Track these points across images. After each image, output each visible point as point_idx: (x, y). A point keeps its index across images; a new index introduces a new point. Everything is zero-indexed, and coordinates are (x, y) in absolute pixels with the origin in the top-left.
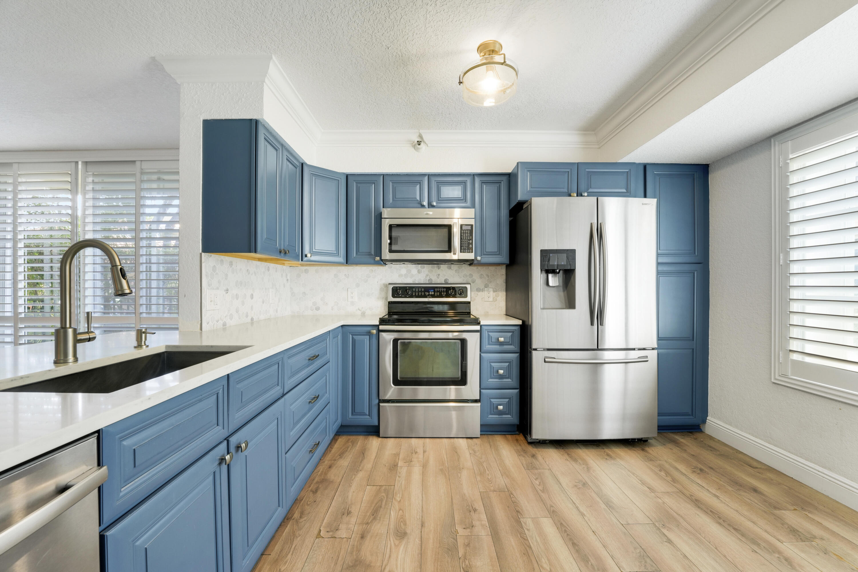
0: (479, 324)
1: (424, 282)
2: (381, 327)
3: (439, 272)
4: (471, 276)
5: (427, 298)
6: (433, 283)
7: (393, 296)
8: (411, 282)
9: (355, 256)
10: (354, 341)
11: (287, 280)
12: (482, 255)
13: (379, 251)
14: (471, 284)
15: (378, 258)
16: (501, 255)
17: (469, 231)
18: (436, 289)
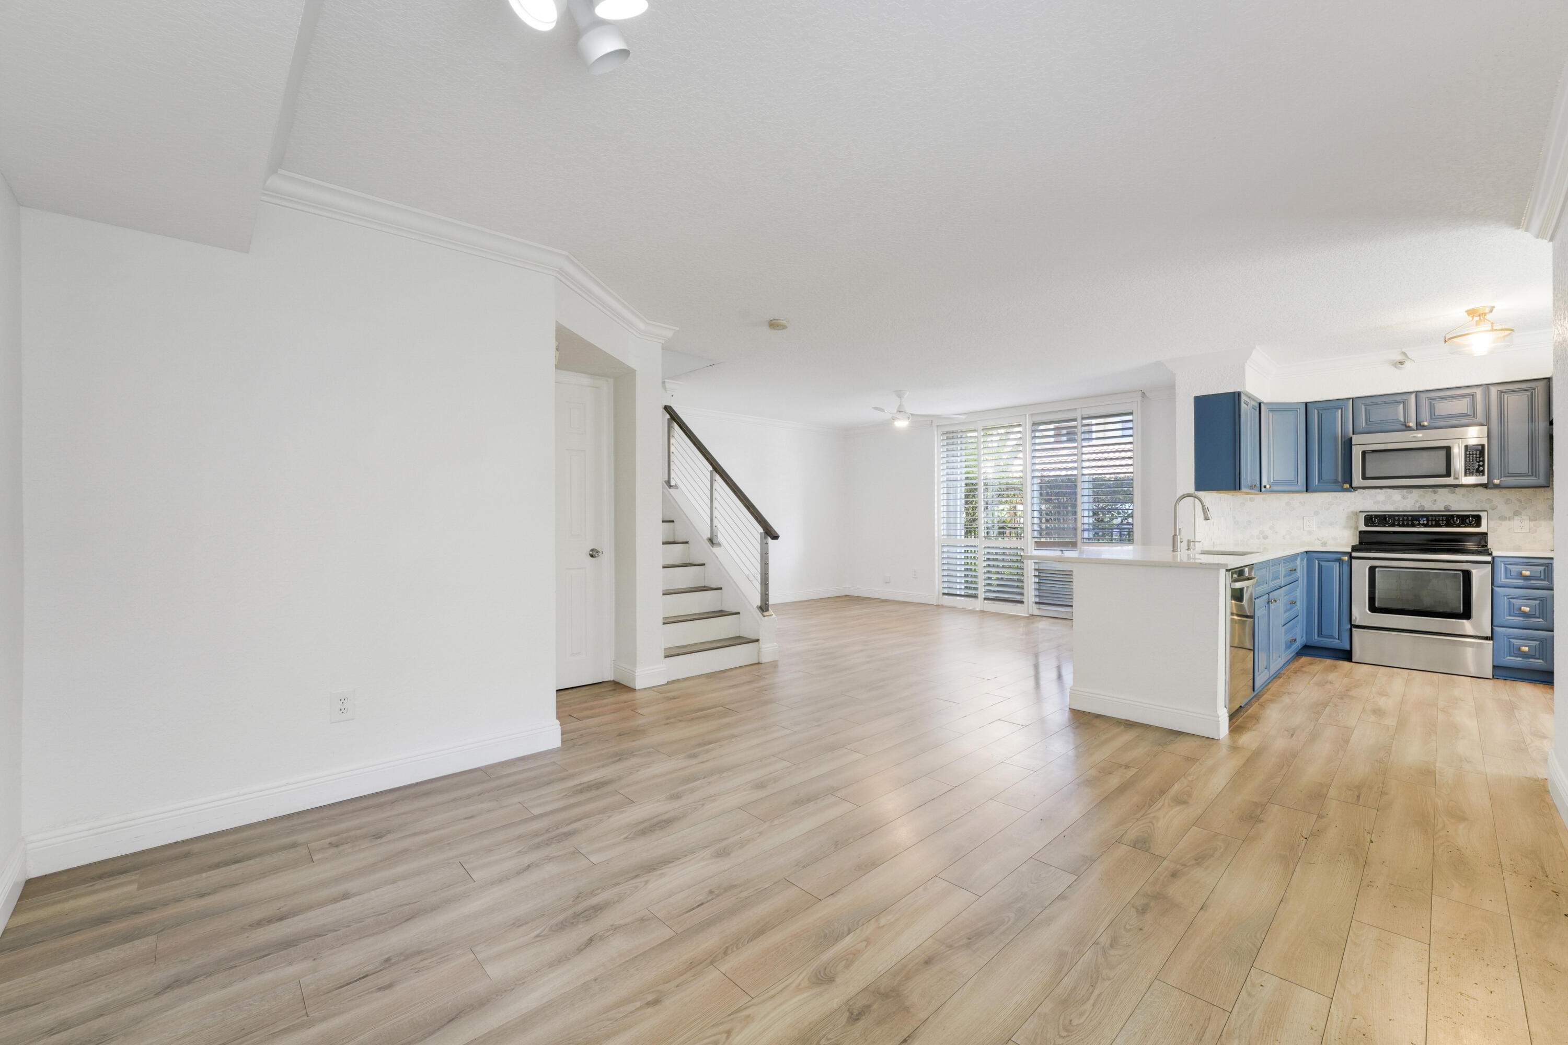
0: (1490, 554)
1: (1413, 510)
2: (1354, 554)
3: (1435, 497)
4: (1490, 501)
5: (1416, 527)
6: (1426, 510)
7: (1366, 525)
8: (1393, 510)
9: (1316, 484)
10: (1320, 568)
11: (1230, 509)
12: (1501, 478)
13: (1348, 478)
14: (1490, 511)
15: (1347, 486)
16: (1535, 477)
17: (1478, 452)
18: (1430, 518)
